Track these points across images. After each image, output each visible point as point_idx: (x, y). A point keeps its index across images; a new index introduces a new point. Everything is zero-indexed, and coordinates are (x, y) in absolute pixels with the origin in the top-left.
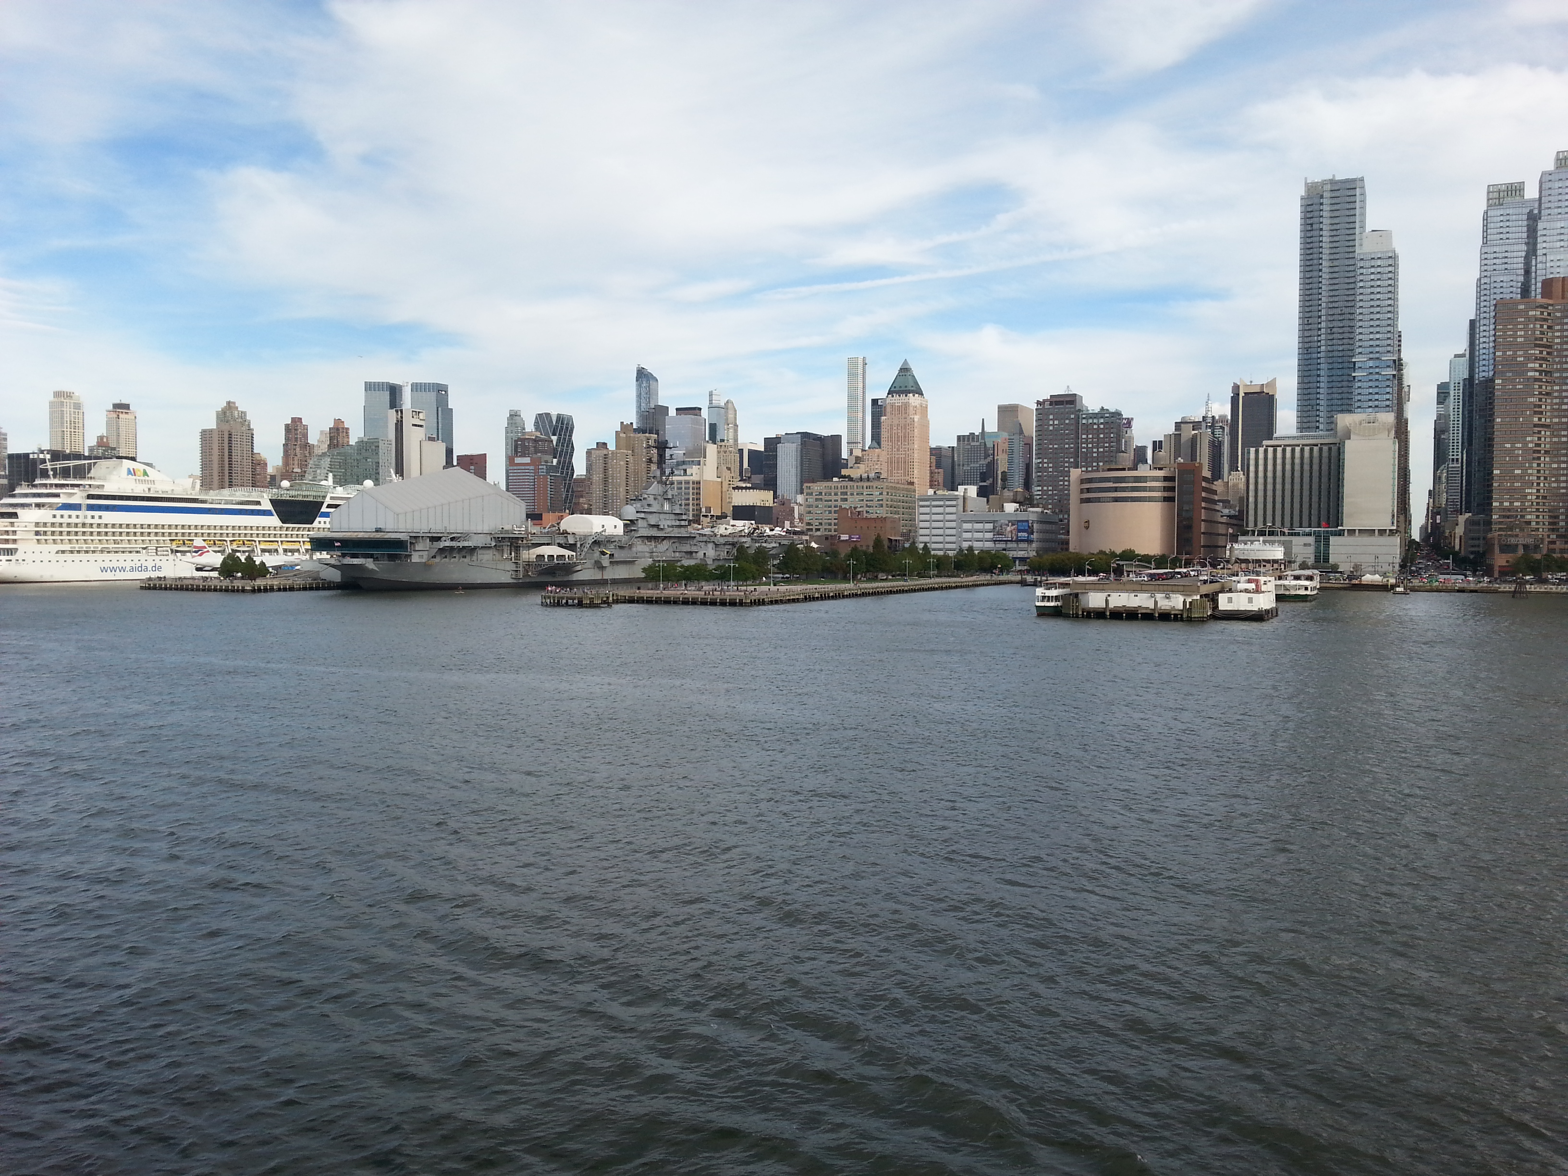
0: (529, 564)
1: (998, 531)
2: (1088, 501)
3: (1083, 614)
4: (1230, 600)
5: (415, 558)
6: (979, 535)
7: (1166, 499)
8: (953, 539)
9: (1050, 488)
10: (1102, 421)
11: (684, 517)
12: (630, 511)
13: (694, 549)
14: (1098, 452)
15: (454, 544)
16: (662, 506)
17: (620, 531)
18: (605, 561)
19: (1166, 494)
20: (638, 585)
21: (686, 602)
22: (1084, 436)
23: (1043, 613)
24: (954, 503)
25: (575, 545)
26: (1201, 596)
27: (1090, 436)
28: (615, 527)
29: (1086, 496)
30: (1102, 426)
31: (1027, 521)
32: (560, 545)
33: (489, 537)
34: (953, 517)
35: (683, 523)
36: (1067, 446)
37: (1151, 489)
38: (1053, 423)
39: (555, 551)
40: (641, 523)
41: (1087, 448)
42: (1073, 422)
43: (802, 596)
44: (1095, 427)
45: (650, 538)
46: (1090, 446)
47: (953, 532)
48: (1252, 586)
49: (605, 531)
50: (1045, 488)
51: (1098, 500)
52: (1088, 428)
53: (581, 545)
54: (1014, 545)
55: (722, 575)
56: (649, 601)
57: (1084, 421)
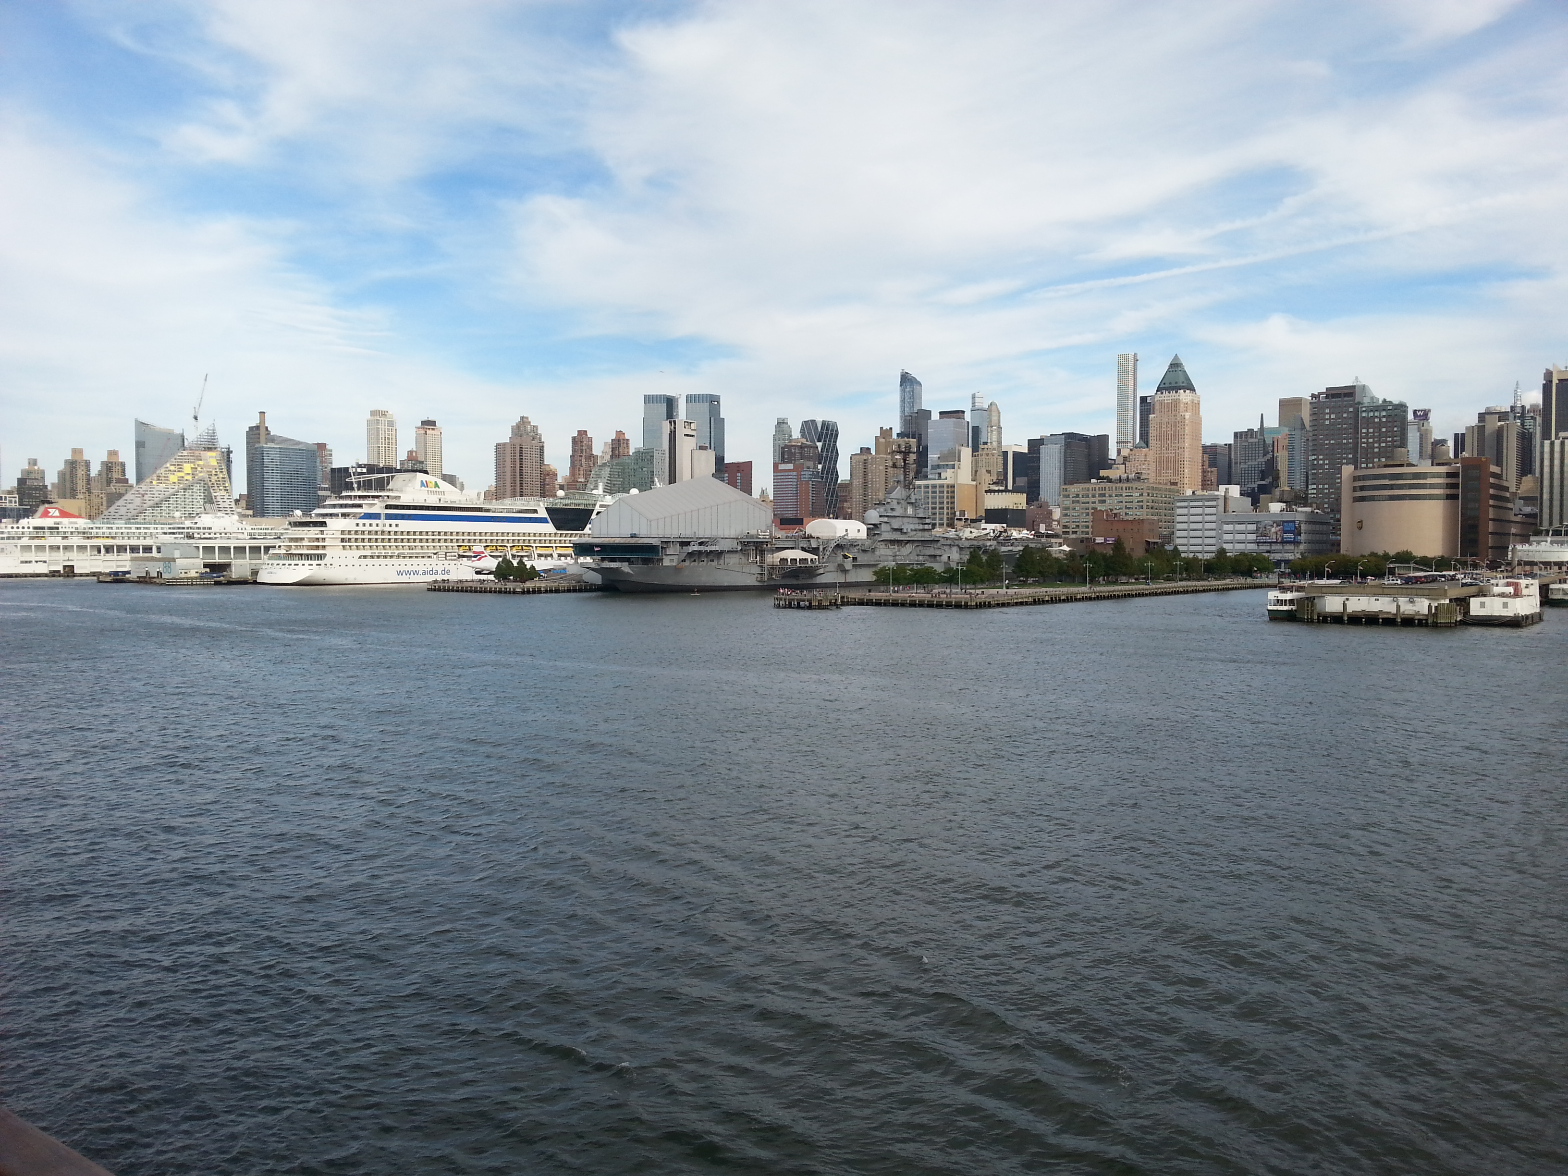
0: (773, 567)
1: (1262, 532)
2: (1363, 499)
3: (1318, 619)
4: (1483, 605)
5: (666, 562)
6: (1241, 537)
7: (1449, 497)
8: (1212, 541)
9: (1326, 486)
10: (1384, 413)
11: (927, 521)
12: (873, 515)
13: (938, 552)
14: (1379, 447)
15: (702, 548)
16: (906, 509)
17: (863, 534)
18: (848, 565)
19: (1449, 491)
20: (869, 588)
21: (913, 604)
22: (1364, 431)
23: (1276, 617)
24: (1214, 503)
25: (818, 548)
26: (1451, 600)
27: (1371, 430)
28: (859, 531)
29: (1359, 494)
30: (1384, 420)
31: (1294, 522)
32: (803, 549)
33: (735, 541)
34: (1213, 518)
35: (926, 527)
36: (1345, 441)
37: (1432, 486)
38: (1329, 417)
39: (798, 554)
40: (884, 527)
41: (1367, 443)
42: (1351, 415)
43: (1031, 599)
44: (1377, 420)
45: (893, 542)
46: (1371, 440)
47: (1213, 533)
48: (1511, 590)
49: (847, 535)
50: (1321, 486)
51: (1372, 499)
52: (1368, 422)
53: (824, 549)
54: (1279, 547)
55: (950, 577)
56: (878, 604)
57: (1364, 415)
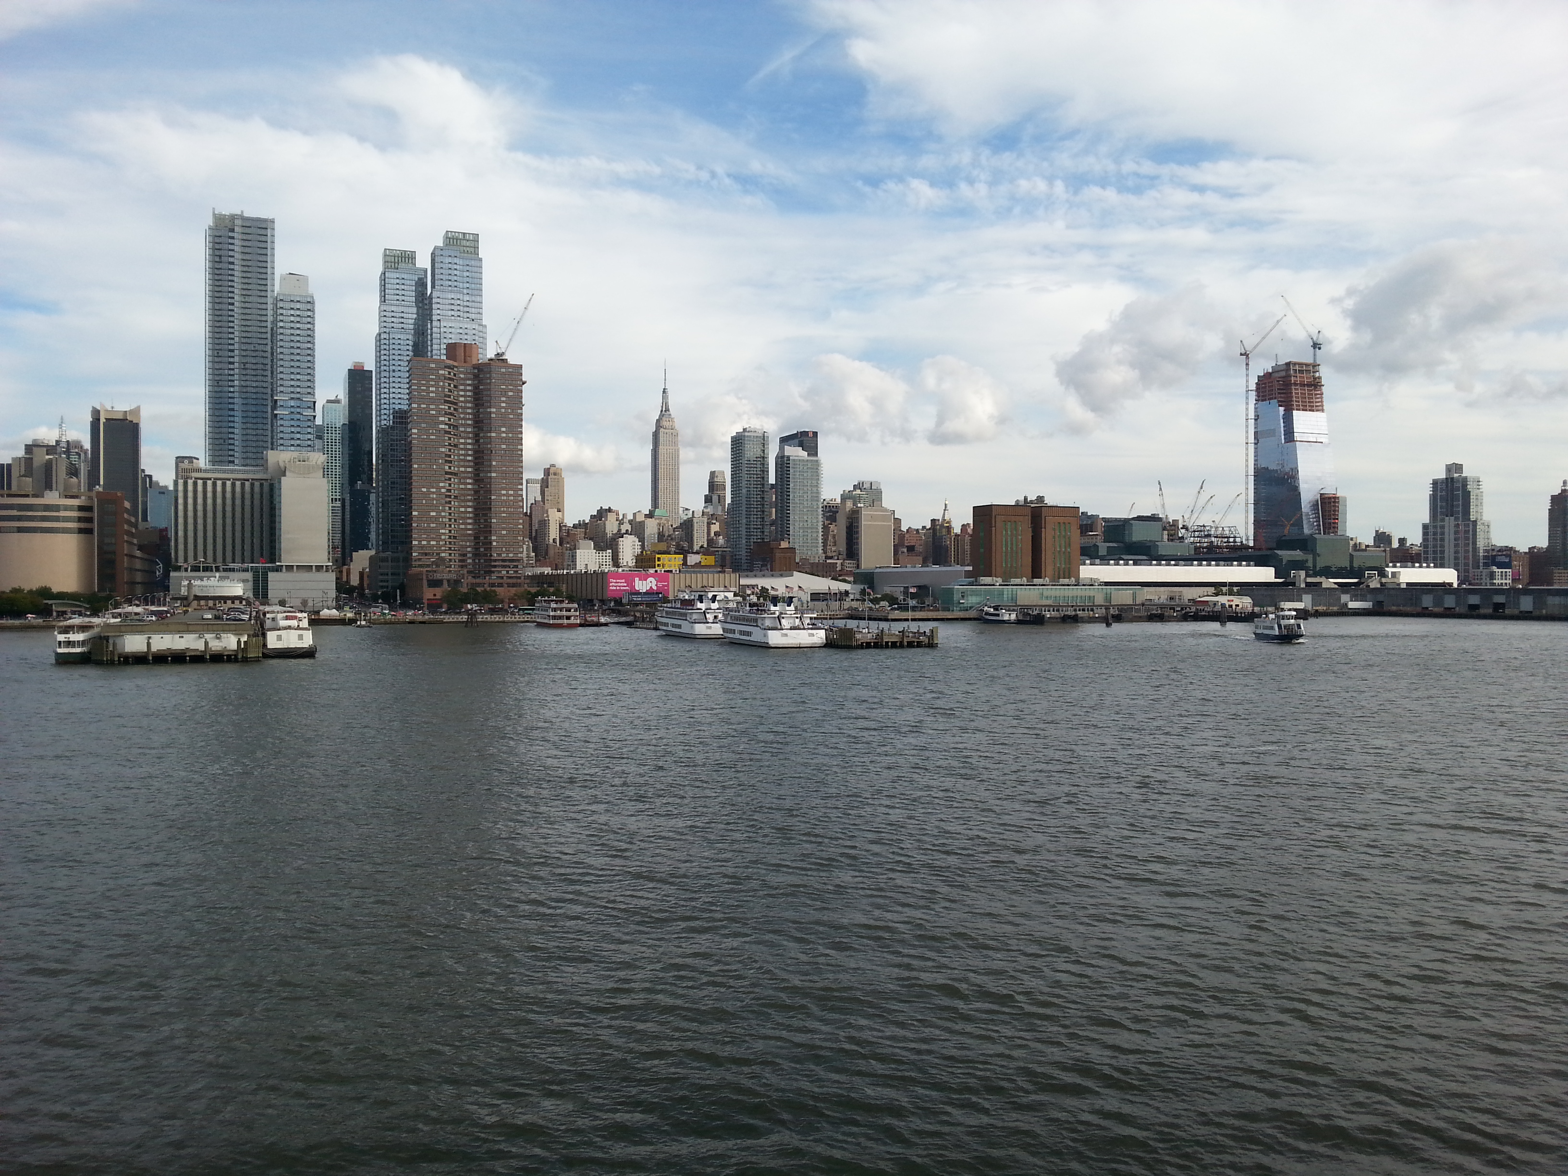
3: (119, 660)
4: (279, 638)
19: (82, 525)
23: (64, 661)
37: (65, 519)
48: (292, 623)
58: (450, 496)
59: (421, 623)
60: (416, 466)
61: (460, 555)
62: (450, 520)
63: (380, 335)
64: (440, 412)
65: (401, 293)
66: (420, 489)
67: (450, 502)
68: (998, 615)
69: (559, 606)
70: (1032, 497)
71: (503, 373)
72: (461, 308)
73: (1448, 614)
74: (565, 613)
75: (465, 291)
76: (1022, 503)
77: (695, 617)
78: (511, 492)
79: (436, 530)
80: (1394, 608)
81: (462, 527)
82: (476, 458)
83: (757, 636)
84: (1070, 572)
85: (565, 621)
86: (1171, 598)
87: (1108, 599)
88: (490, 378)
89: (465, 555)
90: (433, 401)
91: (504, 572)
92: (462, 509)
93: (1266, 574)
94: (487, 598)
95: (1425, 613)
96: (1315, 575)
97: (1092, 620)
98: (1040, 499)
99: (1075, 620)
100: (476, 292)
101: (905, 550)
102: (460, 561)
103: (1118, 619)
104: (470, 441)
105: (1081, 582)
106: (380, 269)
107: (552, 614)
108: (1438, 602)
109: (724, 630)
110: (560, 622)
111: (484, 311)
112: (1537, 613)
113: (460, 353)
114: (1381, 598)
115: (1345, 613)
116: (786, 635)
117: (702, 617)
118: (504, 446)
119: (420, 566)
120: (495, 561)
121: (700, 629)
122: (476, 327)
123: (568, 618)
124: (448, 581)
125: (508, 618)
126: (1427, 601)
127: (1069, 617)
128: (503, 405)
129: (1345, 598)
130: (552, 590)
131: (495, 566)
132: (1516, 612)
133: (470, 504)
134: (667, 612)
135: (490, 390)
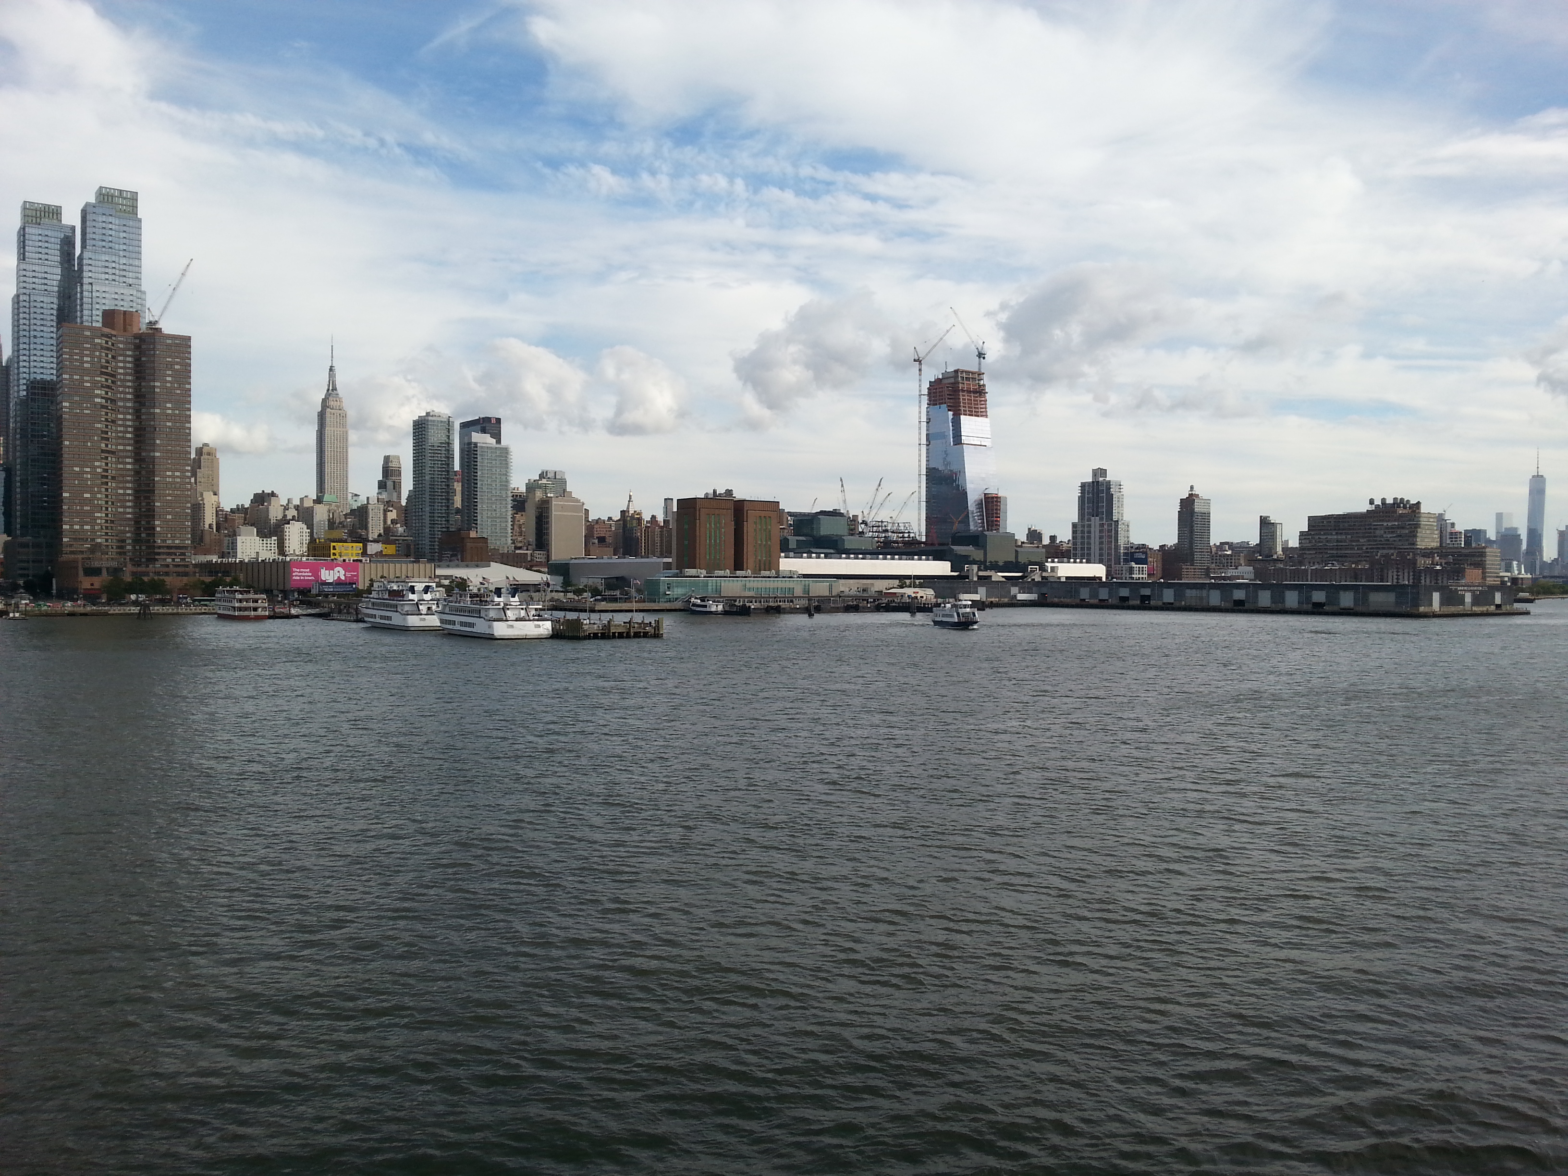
58: (107, 477)
59: (82, 614)
60: (67, 443)
61: (119, 541)
62: (107, 502)
63: (18, 296)
64: (95, 385)
65: (44, 251)
66: (71, 469)
67: (107, 483)
68: (705, 606)
69: (246, 596)
70: (721, 490)
71: (168, 345)
72: (117, 272)
73: (1103, 605)
74: (251, 604)
75: (121, 253)
76: (711, 496)
77: (406, 608)
78: (178, 474)
79: (92, 512)
80: (1056, 600)
81: (121, 510)
82: (136, 436)
83: (480, 627)
84: (771, 564)
85: (253, 613)
86: (864, 590)
87: (807, 590)
88: (154, 349)
89: (124, 541)
90: (86, 372)
91: (169, 560)
92: (121, 491)
93: (942, 568)
94: (155, 588)
95: (1083, 605)
96: (986, 570)
97: (794, 611)
98: (729, 492)
99: (778, 610)
100: (134, 255)
101: (596, 541)
102: (118, 547)
103: (818, 609)
104: (129, 417)
105: (781, 575)
106: (17, 223)
107: (237, 605)
108: (1094, 595)
109: (442, 621)
110: (246, 613)
111: (143, 276)
112: (1177, 604)
113: (119, 320)
114: (1044, 590)
115: (1014, 604)
116: (512, 626)
117: (415, 608)
118: (169, 424)
119: (72, 552)
120: (160, 547)
121: (413, 621)
122: (135, 293)
123: (255, 609)
124: (108, 569)
125: (182, 609)
126: (1085, 593)
127: (772, 608)
128: (169, 379)
129: (1014, 590)
130: (228, 579)
131: (159, 554)
132: (1160, 603)
133: (130, 485)
134: (373, 604)
135: (153, 362)
